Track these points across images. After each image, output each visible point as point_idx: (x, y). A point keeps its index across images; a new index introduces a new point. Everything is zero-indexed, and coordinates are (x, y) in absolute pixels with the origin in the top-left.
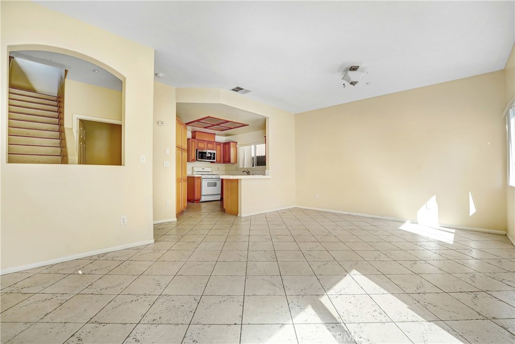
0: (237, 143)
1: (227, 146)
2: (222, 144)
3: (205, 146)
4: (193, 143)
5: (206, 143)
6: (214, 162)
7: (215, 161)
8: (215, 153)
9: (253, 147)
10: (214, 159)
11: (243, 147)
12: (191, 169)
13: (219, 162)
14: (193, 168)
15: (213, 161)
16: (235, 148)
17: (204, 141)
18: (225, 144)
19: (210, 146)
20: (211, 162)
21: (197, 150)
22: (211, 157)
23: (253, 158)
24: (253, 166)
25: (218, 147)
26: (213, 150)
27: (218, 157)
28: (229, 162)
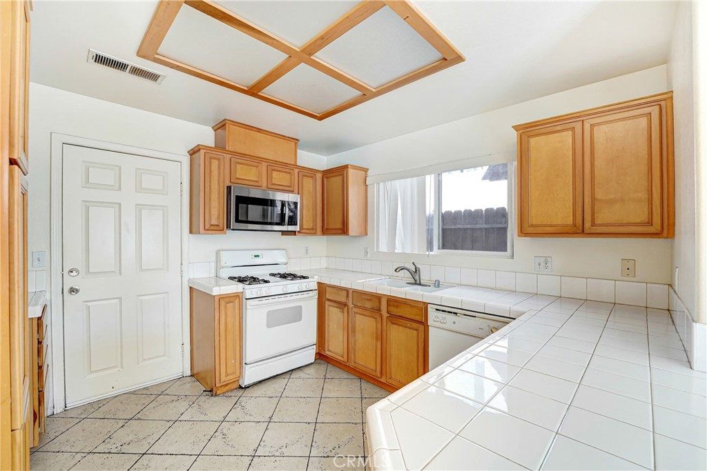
0: (366, 170)
1: (337, 180)
2: (319, 176)
3: (260, 174)
4: (215, 163)
5: (264, 165)
6: (294, 233)
7: (297, 228)
8: (296, 204)
9: (430, 180)
10: (292, 221)
11: (389, 184)
12: (213, 259)
13: (312, 232)
14: (218, 252)
15: (291, 228)
16: (363, 187)
17: (261, 160)
18: (328, 174)
19: (278, 178)
20: (284, 233)
21: (229, 188)
22: (283, 215)
23: (429, 220)
24: (430, 247)
25: (308, 184)
26: (292, 192)
27: (305, 216)
28: (344, 230)
